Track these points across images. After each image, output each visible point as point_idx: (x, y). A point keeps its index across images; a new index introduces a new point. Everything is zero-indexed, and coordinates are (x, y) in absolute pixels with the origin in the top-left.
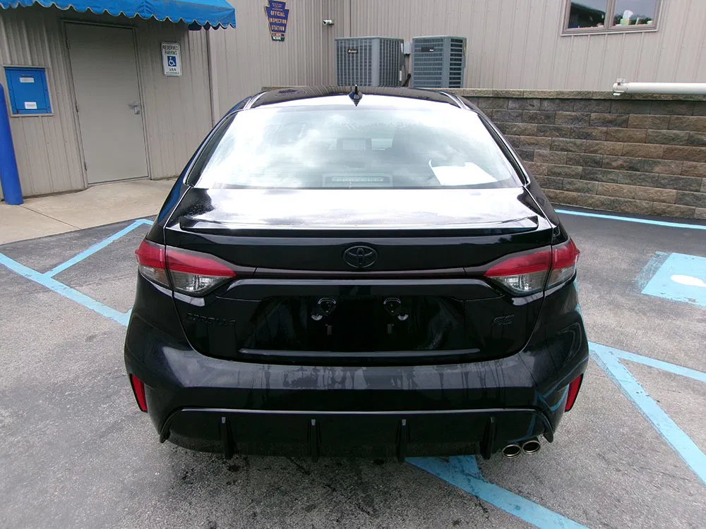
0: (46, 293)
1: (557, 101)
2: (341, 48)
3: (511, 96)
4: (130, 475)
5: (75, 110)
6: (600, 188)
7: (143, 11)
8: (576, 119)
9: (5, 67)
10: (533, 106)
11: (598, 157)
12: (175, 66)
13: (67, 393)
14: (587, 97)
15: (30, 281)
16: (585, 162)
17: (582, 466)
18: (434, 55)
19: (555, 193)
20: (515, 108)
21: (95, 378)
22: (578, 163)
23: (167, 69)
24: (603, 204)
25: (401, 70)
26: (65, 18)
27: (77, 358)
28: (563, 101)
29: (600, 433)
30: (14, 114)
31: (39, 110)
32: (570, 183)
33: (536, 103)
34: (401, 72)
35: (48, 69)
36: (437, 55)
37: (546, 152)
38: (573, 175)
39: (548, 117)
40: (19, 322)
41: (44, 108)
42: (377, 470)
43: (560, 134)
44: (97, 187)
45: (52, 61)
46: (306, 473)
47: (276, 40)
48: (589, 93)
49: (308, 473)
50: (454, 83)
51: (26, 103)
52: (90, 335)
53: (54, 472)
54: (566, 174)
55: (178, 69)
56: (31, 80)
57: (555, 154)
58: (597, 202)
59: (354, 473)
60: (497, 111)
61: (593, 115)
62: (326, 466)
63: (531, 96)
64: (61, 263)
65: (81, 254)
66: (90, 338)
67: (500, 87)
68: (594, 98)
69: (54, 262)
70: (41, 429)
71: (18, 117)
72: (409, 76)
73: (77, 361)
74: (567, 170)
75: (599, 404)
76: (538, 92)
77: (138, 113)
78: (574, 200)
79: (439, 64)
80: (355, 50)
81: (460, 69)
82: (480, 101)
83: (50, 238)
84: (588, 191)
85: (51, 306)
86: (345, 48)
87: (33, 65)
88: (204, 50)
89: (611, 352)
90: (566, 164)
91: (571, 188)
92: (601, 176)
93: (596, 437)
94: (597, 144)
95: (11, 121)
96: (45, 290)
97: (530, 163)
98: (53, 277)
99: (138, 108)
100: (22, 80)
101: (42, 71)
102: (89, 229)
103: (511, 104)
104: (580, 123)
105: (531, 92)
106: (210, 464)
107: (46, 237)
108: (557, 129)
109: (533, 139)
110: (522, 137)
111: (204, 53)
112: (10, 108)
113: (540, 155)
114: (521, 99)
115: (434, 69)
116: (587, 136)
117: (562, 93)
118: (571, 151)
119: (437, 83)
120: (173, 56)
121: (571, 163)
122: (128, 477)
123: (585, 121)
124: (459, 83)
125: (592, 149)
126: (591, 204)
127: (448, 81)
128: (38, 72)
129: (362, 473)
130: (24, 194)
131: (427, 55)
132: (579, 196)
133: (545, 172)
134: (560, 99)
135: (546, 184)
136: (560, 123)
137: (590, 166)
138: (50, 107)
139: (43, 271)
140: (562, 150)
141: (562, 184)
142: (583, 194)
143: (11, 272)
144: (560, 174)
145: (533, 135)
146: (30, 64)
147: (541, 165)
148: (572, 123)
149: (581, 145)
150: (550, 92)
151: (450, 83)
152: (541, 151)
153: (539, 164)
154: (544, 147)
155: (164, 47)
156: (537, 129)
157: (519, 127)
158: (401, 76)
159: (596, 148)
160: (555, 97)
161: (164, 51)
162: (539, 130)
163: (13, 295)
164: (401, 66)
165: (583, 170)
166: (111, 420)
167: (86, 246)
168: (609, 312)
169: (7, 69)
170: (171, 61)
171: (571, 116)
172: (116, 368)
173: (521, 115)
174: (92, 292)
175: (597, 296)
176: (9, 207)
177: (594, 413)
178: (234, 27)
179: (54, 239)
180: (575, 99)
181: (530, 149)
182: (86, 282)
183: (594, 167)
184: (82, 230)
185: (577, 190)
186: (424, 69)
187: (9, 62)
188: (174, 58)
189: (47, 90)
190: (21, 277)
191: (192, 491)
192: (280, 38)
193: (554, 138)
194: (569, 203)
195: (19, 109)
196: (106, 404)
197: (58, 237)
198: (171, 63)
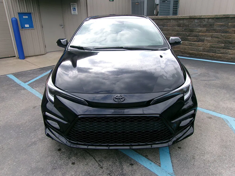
0: (24, 90)
1: (215, 19)
2: (133, 2)
3: (196, 18)
4: (34, 164)
5: (42, 27)
6: (231, 52)
8: (222, 26)
9: (18, 13)
10: (205, 21)
11: (230, 40)
12: (75, 11)
13: (21, 128)
14: (227, 17)
15: (20, 86)
16: (225, 42)
17: (220, 173)
18: (167, 3)
19: (212, 54)
20: (198, 22)
21: (32, 123)
22: (222, 43)
23: (72, 12)
24: (232, 58)
25: (155, 10)
27: (28, 115)
28: (217, 18)
29: (228, 157)
30: (21, 29)
31: (30, 27)
32: (218, 51)
33: (206, 20)
34: (155, 11)
35: (32, 13)
36: (168, 3)
37: (209, 39)
38: (220, 48)
39: (211, 25)
40: (13, 101)
41: (31, 26)
42: (130, 168)
43: (215, 32)
44: (49, 53)
45: (34, 10)
46: (101, 168)
47: (111, 1)
48: (228, 15)
49: (102, 168)
50: (175, 14)
51: (25, 25)
52: (34, 106)
53: (8, 161)
54: (217, 47)
55: (76, 12)
56: (27, 17)
57: (213, 39)
58: (230, 58)
59: (120, 169)
60: (190, 24)
61: (230, 24)
62: (110, 165)
63: (204, 17)
64: (32, 79)
65: (39, 76)
66: (34, 107)
67: (192, 14)
68: (230, 17)
69: (30, 79)
70: (9, 142)
71: (23, 30)
72: (158, 12)
73: (28, 116)
74: (217, 45)
75: (228, 144)
76: (207, 15)
77: (63, 28)
78: (220, 57)
79: (169, 7)
80: (138, 3)
81: (177, 8)
82: (184, 20)
83: (30, 71)
84: (226, 53)
85: (24, 95)
86: (135, 3)
87: (27, 12)
88: (85, 5)
89: (234, 120)
90: (218, 43)
91: (219, 52)
92: (231, 48)
93: (227, 159)
94: (231, 35)
95: (20, 31)
96: (24, 89)
97: (203, 43)
98: (28, 85)
99: (63, 26)
100: (24, 17)
101: (30, 14)
102: (43, 68)
103: (196, 21)
104: (224, 27)
105: (204, 16)
106: (65, 161)
107: (29, 70)
108: (214, 30)
109: (204, 34)
110: (200, 33)
111: (85, 6)
112: (20, 27)
113: (207, 40)
114: (200, 19)
115: (167, 9)
116: (226, 32)
117: (217, 15)
118: (220, 38)
119: (168, 14)
120: (75, 7)
121: (219, 43)
122: (34, 165)
123: (226, 26)
124: (176, 14)
125: (228, 37)
126: (227, 59)
127: (172, 13)
128: (29, 14)
129: (124, 169)
130: (25, 56)
131: (165, 4)
132: (222, 56)
133: (209, 46)
134: (215, 18)
135: (209, 51)
136: (215, 27)
137: (227, 44)
138: (33, 26)
139: (25, 82)
140: (216, 38)
141: (215, 51)
142: (224, 55)
143: (15, 82)
144: (215, 47)
145: (205, 32)
146: (26, 12)
147: (207, 44)
148: (220, 27)
149: (224, 35)
150: (212, 15)
151: (173, 14)
152: (207, 39)
153: (206, 43)
154: (208, 37)
156: (206, 30)
157: (199, 29)
158: (155, 12)
159: (230, 37)
160: (214, 17)
161: (71, 5)
162: (207, 30)
163: (13, 91)
164: (155, 8)
165: (225, 45)
166: (33, 140)
167: (41, 74)
168: (234, 102)
169: (19, 13)
170: (74, 9)
171: (220, 24)
172: (40, 119)
173: (200, 25)
174: (39, 90)
175: (229, 95)
176: (20, 60)
177: (226, 148)
179: (32, 71)
180: (222, 18)
181: (203, 38)
182: (38, 86)
183: (229, 44)
184: (41, 68)
185: (221, 53)
186: (163, 9)
187: (19, 11)
188: (75, 8)
189: (32, 20)
190: (18, 84)
191: (56, 172)
193: (213, 33)
194: (218, 58)
195: (23, 27)
196: (33, 133)
197: (33, 70)
198: (74, 10)
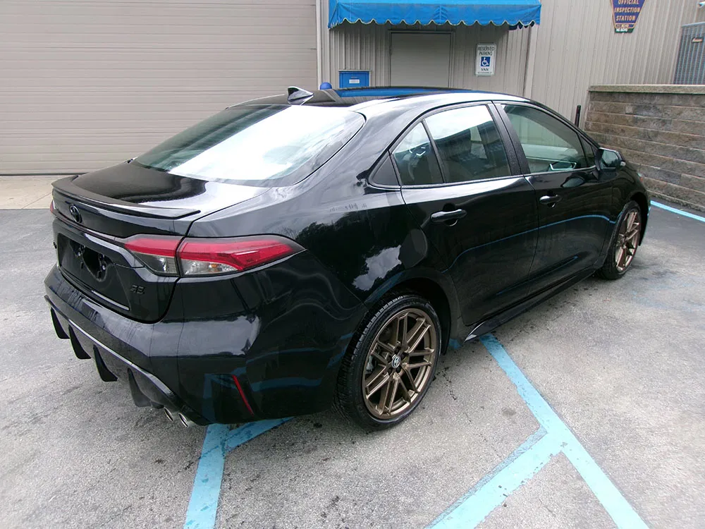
2: (686, 37)
7: (438, 18)
9: (340, 71)
23: (479, 69)
26: (391, 30)
35: (370, 73)
45: (376, 65)
47: (621, 32)
55: (491, 69)
56: (358, 81)
80: (700, 39)
86: (690, 36)
87: (361, 69)
88: (523, 49)
100: (351, 81)
101: (367, 73)
120: (489, 56)
128: (364, 75)
146: (358, 69)
155: (480, 49)
161: (478, 52)
169: (341, 73)
170: (485, 61)
178: (538, 24)
187: (344, 67)
188: (488, 59)
192: (626, 30)
198: (485, 64)
